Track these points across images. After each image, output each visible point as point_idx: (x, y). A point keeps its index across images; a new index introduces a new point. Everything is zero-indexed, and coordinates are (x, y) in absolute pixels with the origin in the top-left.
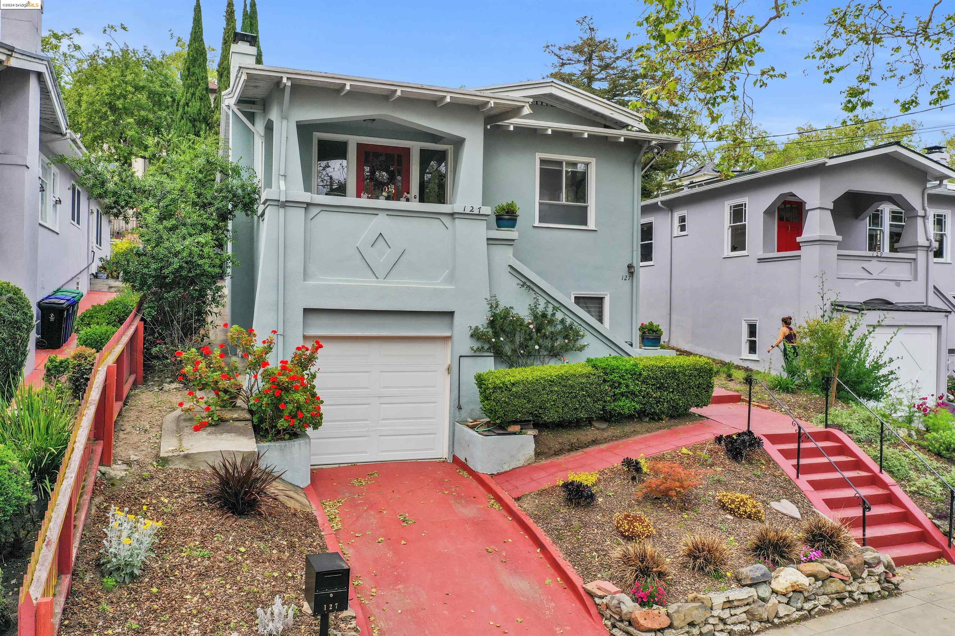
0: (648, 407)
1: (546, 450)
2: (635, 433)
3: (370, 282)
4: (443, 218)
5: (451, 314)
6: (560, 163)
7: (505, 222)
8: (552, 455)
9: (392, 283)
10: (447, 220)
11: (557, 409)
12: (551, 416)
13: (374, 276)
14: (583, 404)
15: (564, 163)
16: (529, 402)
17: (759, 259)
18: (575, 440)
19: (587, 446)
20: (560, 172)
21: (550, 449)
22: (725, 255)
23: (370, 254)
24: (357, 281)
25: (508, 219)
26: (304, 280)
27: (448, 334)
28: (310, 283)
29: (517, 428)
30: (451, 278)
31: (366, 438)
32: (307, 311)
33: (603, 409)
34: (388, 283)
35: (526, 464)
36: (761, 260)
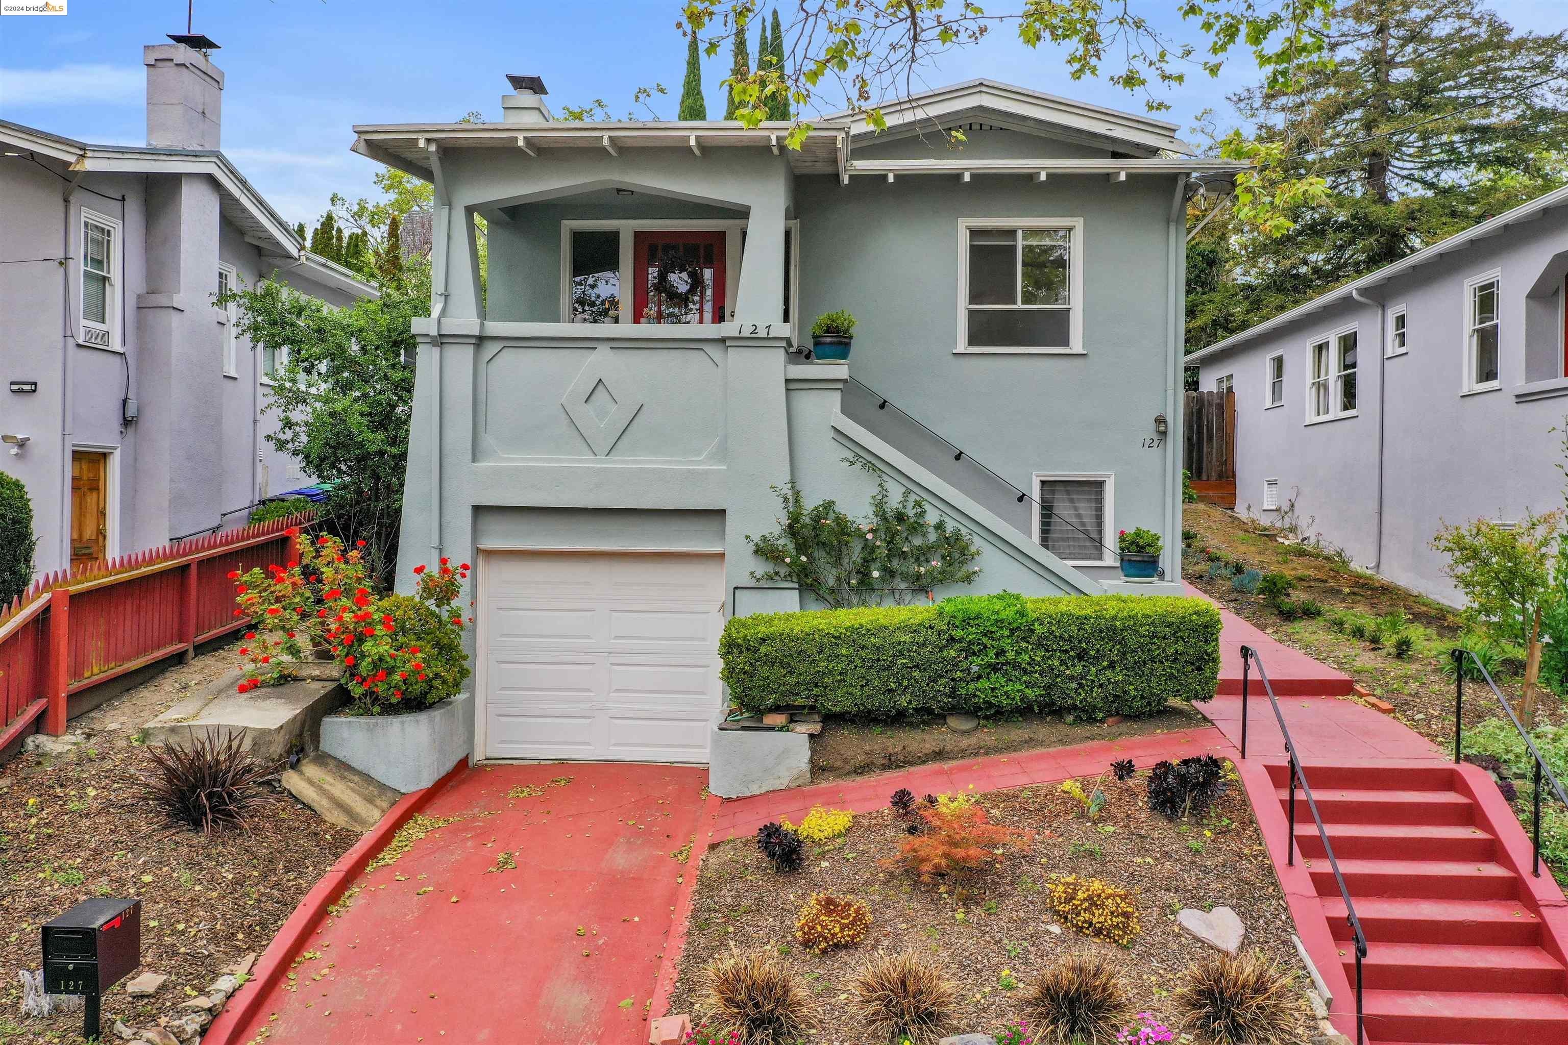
0: (1056, 695)
1: (839, 764)
2: (1030, 742)
3: (586, 462)
4: (708, 348)
5: (722, 513)
6: (1011, 233)
7: (827, 349)
8: (848, 773)
9: (620, 462)
10: (714, 352)
11: (850, 690)
12: (839, 701)
13: (590, 452)
14: (905, 683)
15: (1020, 234)
16: (791, 673)
17: (1517, 396)
18: (898, 749)
19: (924, 762)
20: (1014, 248)
21: (846, 761)
22: (1465, 391)
23: (585, 414)
24: (559, 461)
25: (831, 343)
26: (474, 460)
27: (718, 549)
28: (482, 465)
29: (779, 719)
30: (722, 453)
31: (588, 721)
32: (478, 510)
33: (953, 693)
34: (611, 462)
35: (793, 785)
36: (1522, 398)
